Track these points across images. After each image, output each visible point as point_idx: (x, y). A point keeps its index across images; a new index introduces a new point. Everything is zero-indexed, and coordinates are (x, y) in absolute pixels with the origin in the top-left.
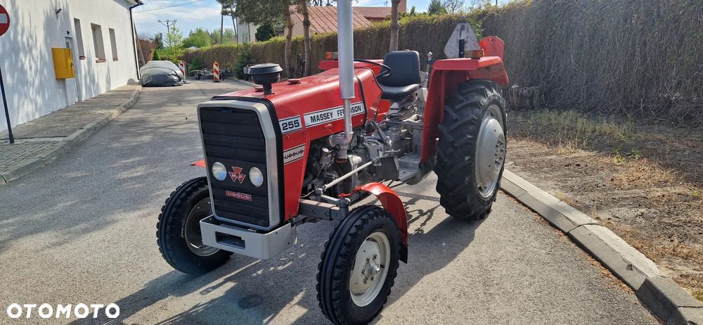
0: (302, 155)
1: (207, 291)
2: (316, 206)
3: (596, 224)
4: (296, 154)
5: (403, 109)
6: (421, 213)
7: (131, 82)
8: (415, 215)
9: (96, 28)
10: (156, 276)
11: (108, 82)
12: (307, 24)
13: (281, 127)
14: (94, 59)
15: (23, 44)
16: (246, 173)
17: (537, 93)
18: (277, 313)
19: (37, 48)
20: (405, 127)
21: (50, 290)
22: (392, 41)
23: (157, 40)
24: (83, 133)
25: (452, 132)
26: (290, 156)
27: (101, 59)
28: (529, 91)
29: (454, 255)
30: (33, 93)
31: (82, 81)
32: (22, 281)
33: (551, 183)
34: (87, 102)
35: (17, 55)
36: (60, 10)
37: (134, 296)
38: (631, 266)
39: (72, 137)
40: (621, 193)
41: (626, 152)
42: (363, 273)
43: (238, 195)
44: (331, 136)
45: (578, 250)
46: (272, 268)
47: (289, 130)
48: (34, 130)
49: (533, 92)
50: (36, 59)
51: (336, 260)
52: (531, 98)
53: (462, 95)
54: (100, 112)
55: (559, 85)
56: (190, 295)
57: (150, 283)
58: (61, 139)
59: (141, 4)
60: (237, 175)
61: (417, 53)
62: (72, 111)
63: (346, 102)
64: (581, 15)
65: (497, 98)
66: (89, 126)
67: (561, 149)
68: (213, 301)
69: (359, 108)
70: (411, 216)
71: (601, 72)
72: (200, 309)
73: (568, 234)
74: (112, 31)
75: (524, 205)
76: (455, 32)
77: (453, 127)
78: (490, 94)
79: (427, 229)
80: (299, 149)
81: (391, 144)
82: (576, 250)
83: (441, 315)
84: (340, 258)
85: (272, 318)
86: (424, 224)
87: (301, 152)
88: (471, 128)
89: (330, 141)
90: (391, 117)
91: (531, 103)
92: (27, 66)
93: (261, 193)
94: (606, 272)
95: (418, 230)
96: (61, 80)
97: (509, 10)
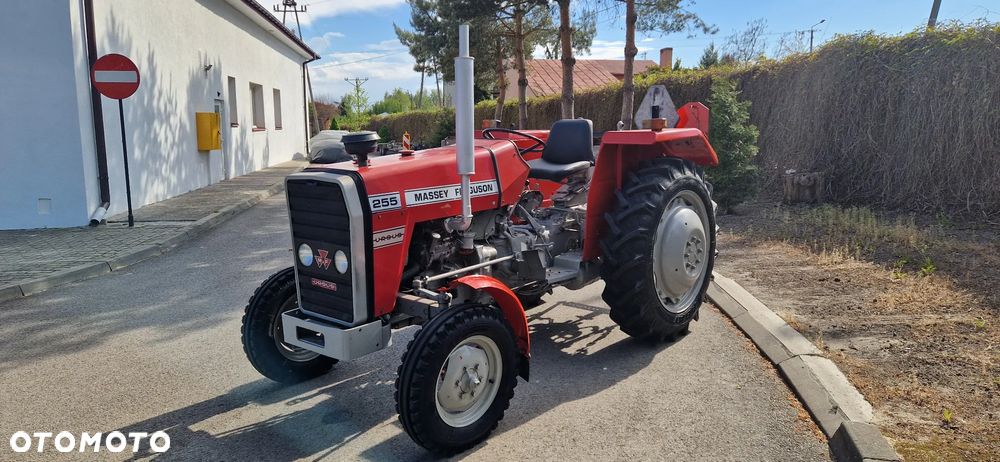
0: (401, 239)
1: (295, 402)
2: (415, 302)
3: (818, 355)
4: (391, 237)
5: (571, 193)
6: (596, 330)
7: (297, 157)
8: (585, 332)
9: (256, 89)
10: (241, 383)
11: (266, 157)
12: (523, 83)
13: (372, 205)
14: (250, 125)
15: (159, 109)
16: (332, 257)
17: (820, 181)
18: (363, 432)
19: (176, 114)
20: (573, 215)
21: (122, 389)
22: (624, 106)
23: (343, 104)
24: (216, 217)
25: (620, 223)
26: (383, 239)
27: (260, 126)
28: (809, 179)
29: (613, 382)
30: (166, 170)
31: (231, 156)
32: (95, 378)
33: (788, 302)
34: (236, 180)
35: (150, 124)
36: (211, 66)
37: (209, 401)
38: (836, 408)
39: (201, 221)
40: (879, 320)
41: (913, 265)
42: (457, 384)
43: (323, 284)
44: (448, 220)
45: (783, 387)
46: (379, 382)
47: (382, 208)
48: (163, 213)
49: (815, 180)
50: (173, 128)
51: (416, 363)
52: (813, 188)
53: (638, 176)
54: (246, 193)
55: (854, 171)
56: (272, 405)
57: (233, 390)
58: (189, 223)
59: (318, 58)
60: (323, 259)
61: (590, 122)
62: (213, 191)
63: (464, 179)
64: (882, 72)
65: (692, 181)
66: (224, 210)
67: (824, 258)
68: (297, 413)
69: (490, 187)
70: (581, 333)
71: (912, 153)
72: (278, 421)
73: (777, 367)
74: (276, 93)
75: (739, 328)
76: (647, 97)
77: (621, 216)
78: (678, 175)
79: (591, 351)
80: (397, 232)
81: (547, 236)
82: (779, 387)
83: (558, 448)
84: (420, 361)
85: (355, 437)
86: (591, 344)
87: (400, 235)
88: (646, 218)
89: (446, 225)
90: (556, 203)
91: (813, 194)
92: (162, 137)
93: (344, 281)
94: (805, 414)
95: (582, 350)
96: (204, 152)
97: (787, 66)
